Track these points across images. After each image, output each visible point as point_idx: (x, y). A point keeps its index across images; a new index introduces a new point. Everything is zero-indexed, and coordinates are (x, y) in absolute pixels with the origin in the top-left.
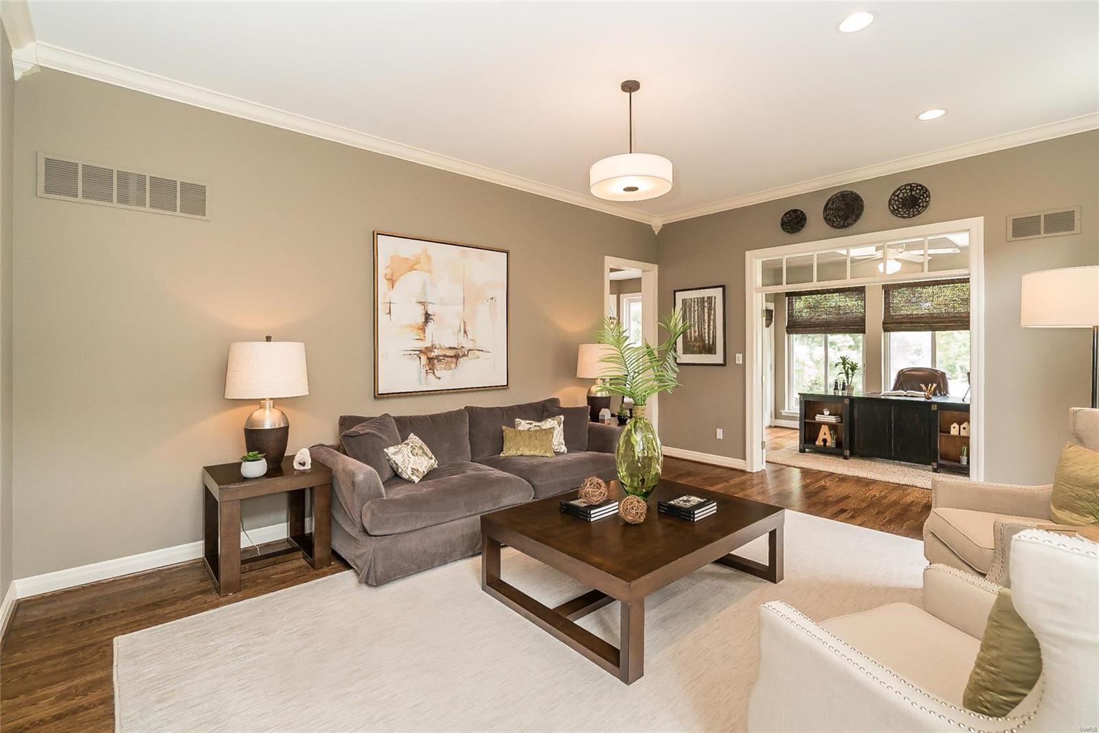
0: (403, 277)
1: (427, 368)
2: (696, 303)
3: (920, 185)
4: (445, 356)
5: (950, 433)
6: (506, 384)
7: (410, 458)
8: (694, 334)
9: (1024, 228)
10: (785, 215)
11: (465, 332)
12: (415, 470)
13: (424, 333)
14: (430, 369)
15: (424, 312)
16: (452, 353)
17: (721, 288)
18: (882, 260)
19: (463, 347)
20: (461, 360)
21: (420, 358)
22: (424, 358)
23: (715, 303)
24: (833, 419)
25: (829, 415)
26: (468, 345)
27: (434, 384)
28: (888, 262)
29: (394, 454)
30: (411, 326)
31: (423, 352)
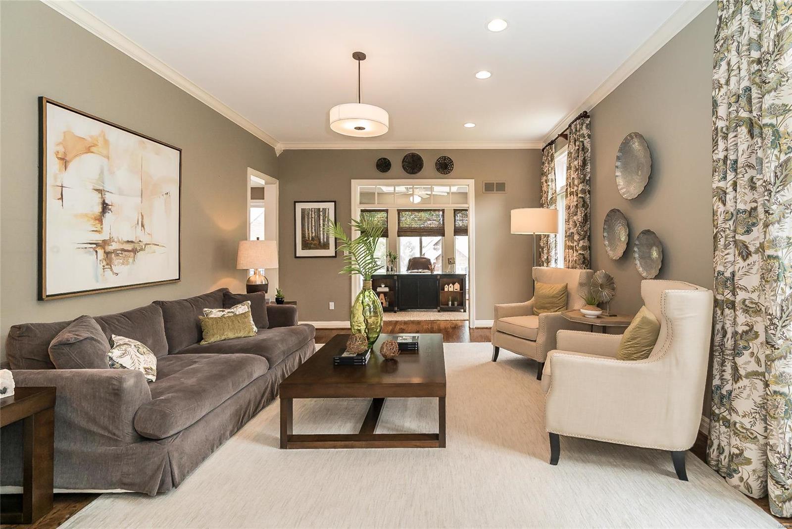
0: (77, 159)
1: (105, 263)
2: (313, 212)
3: (450, 158)
4: (123, 250)
5: (444, 290)
6: (178, 278)
7: (139, 357)
8: (312, 235)
9: (489, 188)
10: (379, 160)
11: (143, 226)
12: (148, 369)
13: (102, 224)
14: (107, 265)
15: (101, 201)
16: (129, 247)
17: (334, 203)
18: (412, 195)
19: (140, 241)
20: (138, 254)
21: (96, 252)
22: (101, 252)
23: (328, 212)
24: (387, 290)
25: (385, 287)
26: (145, 239)
27: (112, 281)
28: (415, 196)
29: (121, 357)
30: (86, 215)
31: (100, 246)
